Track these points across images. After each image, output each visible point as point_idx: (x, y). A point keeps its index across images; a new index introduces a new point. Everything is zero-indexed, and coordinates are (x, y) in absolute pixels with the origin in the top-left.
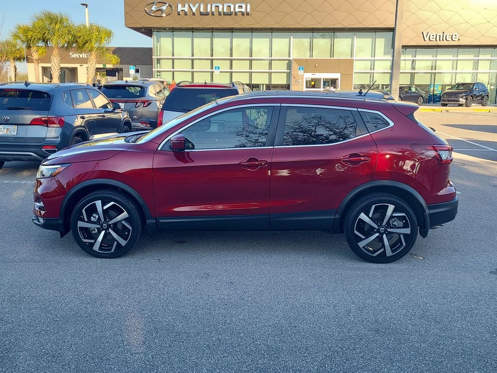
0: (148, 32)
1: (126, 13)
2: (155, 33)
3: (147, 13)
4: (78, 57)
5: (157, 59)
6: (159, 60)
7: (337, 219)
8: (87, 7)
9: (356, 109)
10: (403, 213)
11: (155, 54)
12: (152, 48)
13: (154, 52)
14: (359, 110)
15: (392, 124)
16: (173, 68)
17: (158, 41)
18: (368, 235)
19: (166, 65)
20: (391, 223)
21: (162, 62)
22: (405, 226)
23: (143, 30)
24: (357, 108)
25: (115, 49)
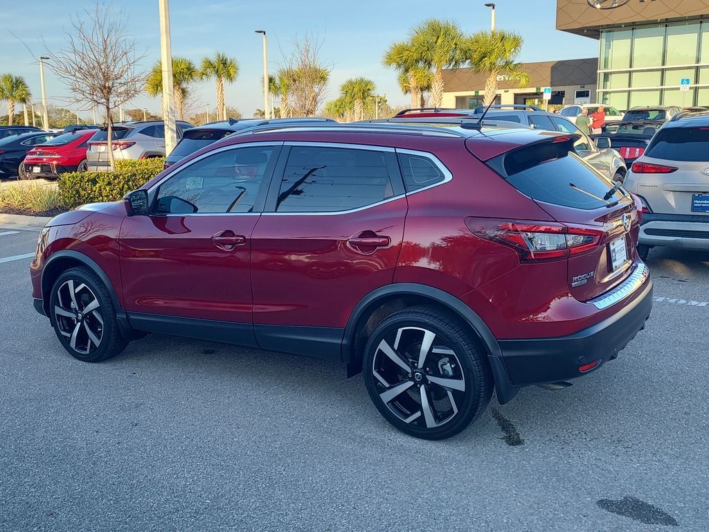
0: (594, 32)
1: (559, 9)
2: (604, 35)
3: (591, 5)
4: (502, 80)
5: (605, 73)
6: (606, 76)
7: (344, 345)
8: (493, 8)
9: (392, 150)
10: (452, 348)
11: (602, 65)
12: (598, 58)
13: (602, 63)
14: (399, 151)
15: (448, 177)
16: (629, 86)
17: (608, 46)
18: (394, 382)
19: (618, 83)
20: (439, 367)
21: (612, 78)
22: (457, 376)
23: (585, 31)
24: (395, 148)
25: (555, 65)
